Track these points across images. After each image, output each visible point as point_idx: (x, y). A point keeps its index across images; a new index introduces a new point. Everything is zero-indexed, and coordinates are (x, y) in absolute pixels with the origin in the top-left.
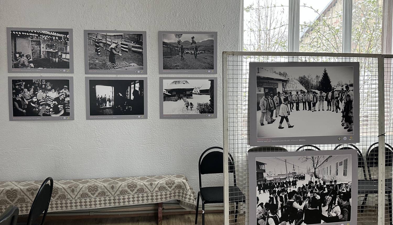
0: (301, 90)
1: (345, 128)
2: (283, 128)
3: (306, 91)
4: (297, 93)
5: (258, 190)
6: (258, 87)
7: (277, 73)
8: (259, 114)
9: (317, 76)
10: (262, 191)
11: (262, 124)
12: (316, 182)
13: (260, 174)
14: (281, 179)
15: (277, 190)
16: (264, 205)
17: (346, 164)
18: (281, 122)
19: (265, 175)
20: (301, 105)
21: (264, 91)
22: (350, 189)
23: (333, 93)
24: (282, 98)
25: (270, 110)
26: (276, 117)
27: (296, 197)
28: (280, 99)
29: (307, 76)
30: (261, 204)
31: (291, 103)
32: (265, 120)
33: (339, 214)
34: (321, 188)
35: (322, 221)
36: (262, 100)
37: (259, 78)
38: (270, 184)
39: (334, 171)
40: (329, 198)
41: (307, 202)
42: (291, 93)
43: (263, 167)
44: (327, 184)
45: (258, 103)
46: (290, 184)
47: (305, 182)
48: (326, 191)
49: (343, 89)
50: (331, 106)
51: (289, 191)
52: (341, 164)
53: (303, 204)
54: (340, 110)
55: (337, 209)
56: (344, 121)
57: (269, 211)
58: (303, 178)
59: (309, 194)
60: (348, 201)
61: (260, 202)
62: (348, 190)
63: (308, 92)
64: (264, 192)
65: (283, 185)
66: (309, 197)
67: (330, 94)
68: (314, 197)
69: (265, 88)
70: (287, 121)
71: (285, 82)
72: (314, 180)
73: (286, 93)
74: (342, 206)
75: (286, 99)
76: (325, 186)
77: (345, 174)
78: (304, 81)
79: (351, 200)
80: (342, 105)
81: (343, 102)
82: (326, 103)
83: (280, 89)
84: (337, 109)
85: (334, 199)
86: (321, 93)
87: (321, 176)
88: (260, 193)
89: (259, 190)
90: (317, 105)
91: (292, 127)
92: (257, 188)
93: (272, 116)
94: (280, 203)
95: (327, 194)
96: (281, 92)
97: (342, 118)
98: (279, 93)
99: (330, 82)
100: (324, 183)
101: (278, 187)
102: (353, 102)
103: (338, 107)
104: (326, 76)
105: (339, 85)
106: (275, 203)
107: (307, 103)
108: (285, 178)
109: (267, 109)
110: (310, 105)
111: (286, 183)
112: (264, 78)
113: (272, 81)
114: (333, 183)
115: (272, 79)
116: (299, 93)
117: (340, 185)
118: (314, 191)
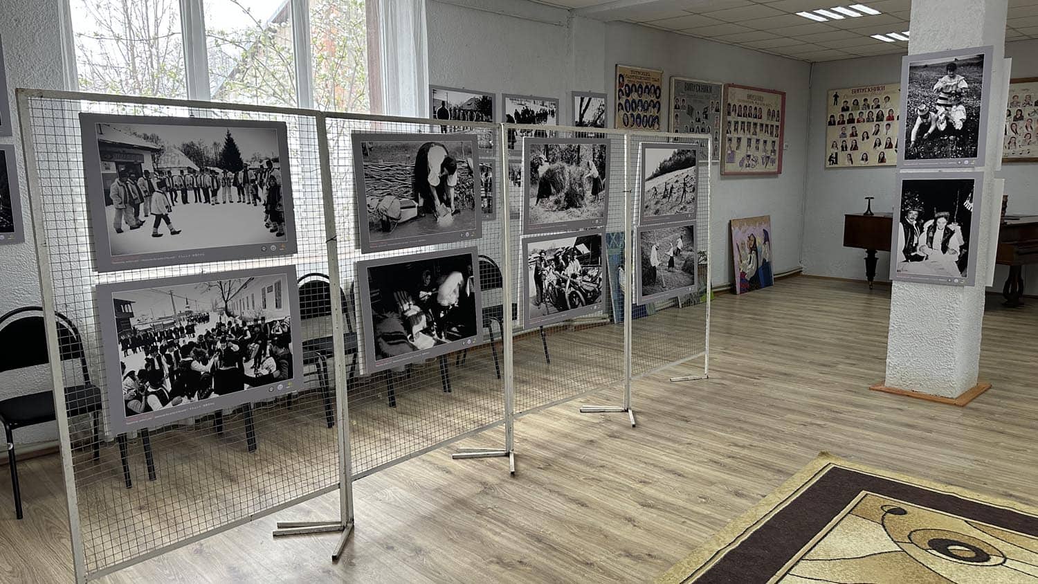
0: (189, 168)
1: (272, 231)
2: (161, 235)
3: (198, 169)
4: (182, 172)
5: (122, 350)
6: (102, 160)
7: (139, 136)
8: (111, 212)
9: (215, 144)
10: (130, 351)
11: (119, 231)
12: (230, 323)
13: (123, 322)
14: (164, 326)
15: (159, 344)
16: (136, 374)
17: (279, 289)
18: (157, 225)
19: (133, 322)
20: (191, 194)
21: (117, 168)
22: (289, 329)
23: (245, 172)
24: (154, 182)
25: (132, 203)
26: (146, 216)
27: (195, 352)
28: (150, 184)
29: (196, 142)
30: (131, 374)
31: (172, 191)
32: (123, 222)
33: (274, 369)
34: (239, 332)
35: (246, 386)
36: (115, 185)
37: (102, 144)
38: (145, 336)
39: (259, 302)
40: (254, 347)
41: (217, 358)
42: (169, 172)
43: (128, 309)
44: (248, 324)
45: (107, 192)
46: (183, 332)
47: (211, 325)
48: (249, 335)
49: (262, 166)
50: (244, 195)
51: (181, 345)
52: (270, 289)
53: (210, 363)
54: (260, 201)
55: (270, 362)
56: (268, 220)
57: (148, 383)
58: (205, 319)
59: (219, 345)
60: (287, 347)
61: (127, 371)
62: (286, 330)
63: (201, 170)
64: (135, 351)
65: (170, 335)
66: (219, 350)
67: (241, 174)
68: (228, 349)
69: (117, 164)
70: (168, 222)
71: (156, 153)
72: (226, 319)
73: (161, 173)
74: (278, 356)
75: (161, 184)
76: (246, 328)
77: (278, 306)
78: (191, 152)
79: (291, 345)
80: (263, 194)
81: (265, 187)
82: (234, 189)
83: (148, 165)
84: (255, 200)
85: (263, 347)
86: (225, 173)
87: (237, 312)
88: (126, 354)
89: (125, 349)
90: (220, 192)
91: (178, 232)
92: (120, 346)
93: (137, 214)
94: (166, 367)
95: (250, 341)
96: (151, 171)
97: (264, 215)
98: (147, 172)
99: (240, 154)
100: (244, 323)
101: (160, 340)
102: (282, 188)
103: (256, 197)
104: (230, 143)
105: (254, 159)
106: (157, 367)
107: (201, 191)
108: (173, 323)
109: (125, 202)
110: (208, 194)
111: (176, 331)
112: (114, 145)
113: (132, 151)
114: (260, 322)
115: (131, 147)
116: (186, 172)
117: (272, 324)
118: (227, 339)
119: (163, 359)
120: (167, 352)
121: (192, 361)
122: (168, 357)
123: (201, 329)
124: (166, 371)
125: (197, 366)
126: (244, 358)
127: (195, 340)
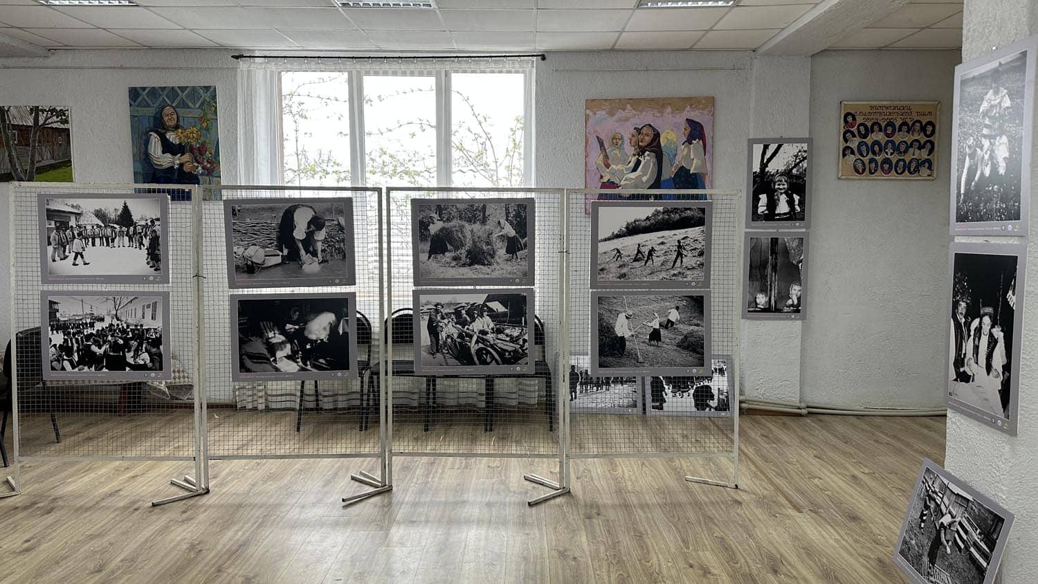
1: (151, 267)
2: (77, 265)
3: (103, 225)
4: (93, 227)
6: (48, 220)
7: (69, 206)
8: (50, 249)
9: (115, 209)
10: (55, 332)
11: (54, 261)
12: (118, 325)
13: (53, 313)
14: (76, 320)
15: (72, 331)
16: (58, 346)
17: (156, 307)
18: (75, 258)
19: (58, 315)
20: (98, 241)
21: (55, 224)
22: (161, 335)
23: (135, 228)
24: (76, 233)
25: (62, 245)
26: (70, 253)
27: (94, 339)
28: (73, 233)
29: (103, 209)
30: (55, 346)
31: (86, 238)
32: (56, 255)
33: (148, 362)
34: (124, 331)
35: (128, 369)
36: (53, 234)
37: (48, 210)
38: (64, 324)
39: (139, 314)
40: (134, 344)
41: (108, 346)
42: (85, 227)
43: (56, 307)
44: (131, 327)
45: (49, 238)
46: (87, 326)
47: (105, 324)
48: (131, 335)
49: (147, 224)
50: (132, 242)
51: (86, 333)
52: (148, 306)
53: (103, 348)
54: (144, 246)
55: (146, 356)
56: (149, 260)
57: (64, 353)
58: (102, 320)
59: (110, 338)
60: (159, 348)
61: (53, 343)
62: (158, 335)
63: (105, 226)
64: (57, 333)
65: (80, 326)
66: (109, 341)
67: (132, 228)
68: (116, 341)
69: (55, 222)
70: (82, 257)
71: (78, 215)
72: (115, 322)
73: (80, 227)
74: (151, 353)
75: (80, 234)
76: (129, 330)
77: (153, 318)
78: (100, 214)
80: (146, 242)
81: (148, 238)
82: (126, 239)
83: (73, 223)
84: (140, 245)
85: (140, 345)
86: (121, 228)
87: (123, 319)
88: (53, 334)
89: (52, 330)
90: (116, 240)
91: (88, 264)
92: (50, 328)
93: (64, 251)
94: (75, 345)
95: (131, 339)
96: (75, 226)
97: (146, 256)
98: (72, 227)
99: (131, 216)
100: (128, 327)
101: (72, 328)
102: (160, 239)
103: (141, 243)
104: (126, 208)
105: (142, 219)
106: (70, 345)
107: (104, 239)
108: (81, 319)
109: (59, 244)
110: (109, 241)
111: (83, 324)
112: (54, 211)
113: (64, 214)
114: (139, 327)
115: (64, 212)
116: (95, 227)
117: (148, 330)
118: (115, 335)
119: (74, 340)
120: (76, 337)
121: (91, 345)
122: (77, 339)
123: (99, 326)
124: (75, 348)
125: (94, 348)
126: (126, 350)
127: (94, 332)
